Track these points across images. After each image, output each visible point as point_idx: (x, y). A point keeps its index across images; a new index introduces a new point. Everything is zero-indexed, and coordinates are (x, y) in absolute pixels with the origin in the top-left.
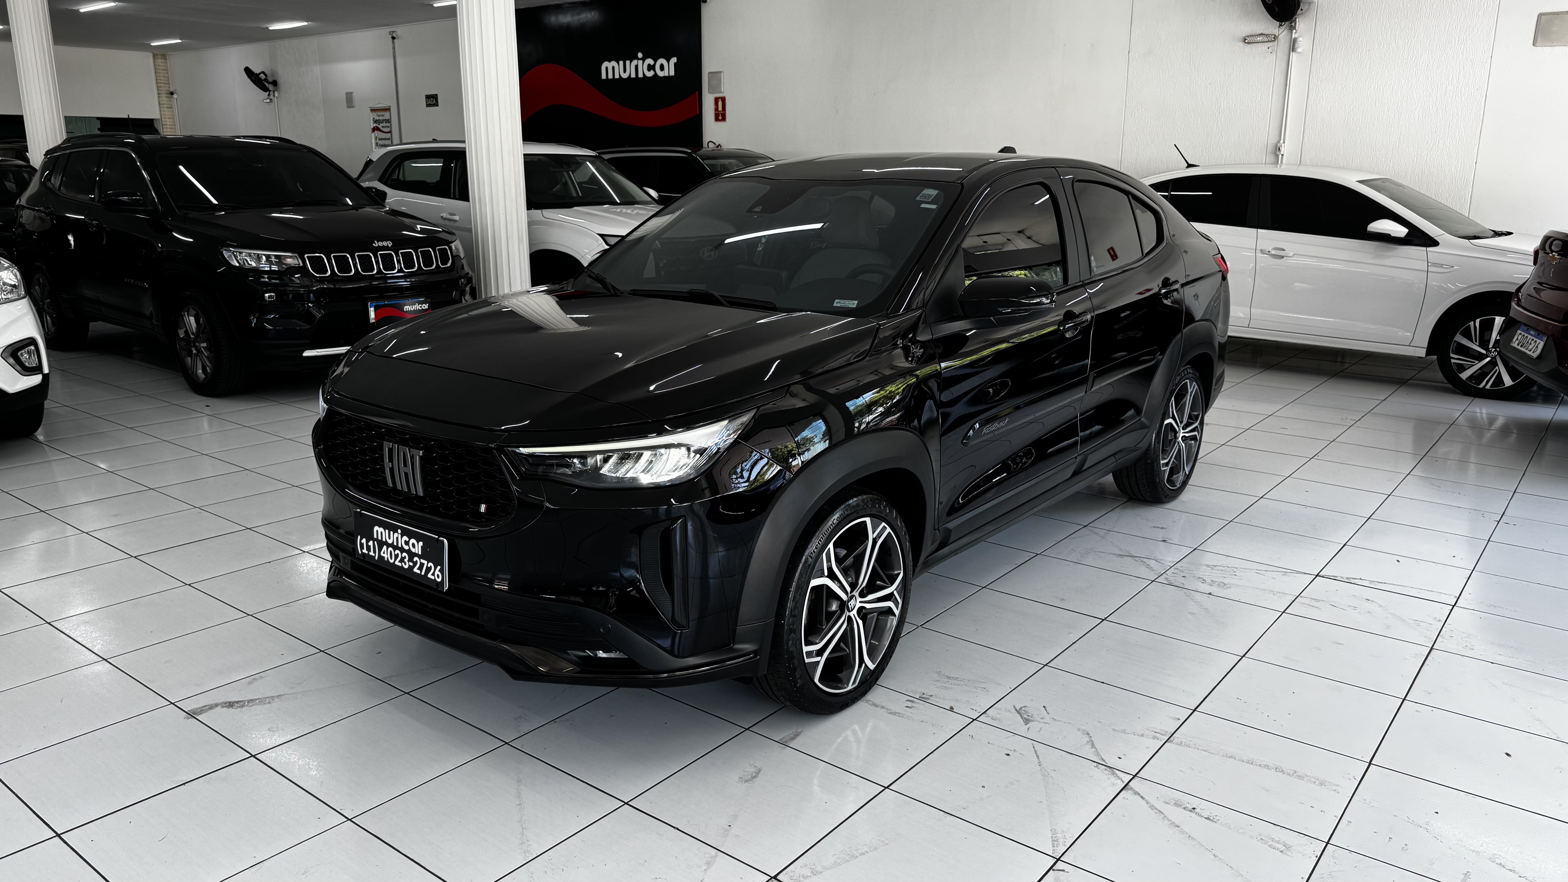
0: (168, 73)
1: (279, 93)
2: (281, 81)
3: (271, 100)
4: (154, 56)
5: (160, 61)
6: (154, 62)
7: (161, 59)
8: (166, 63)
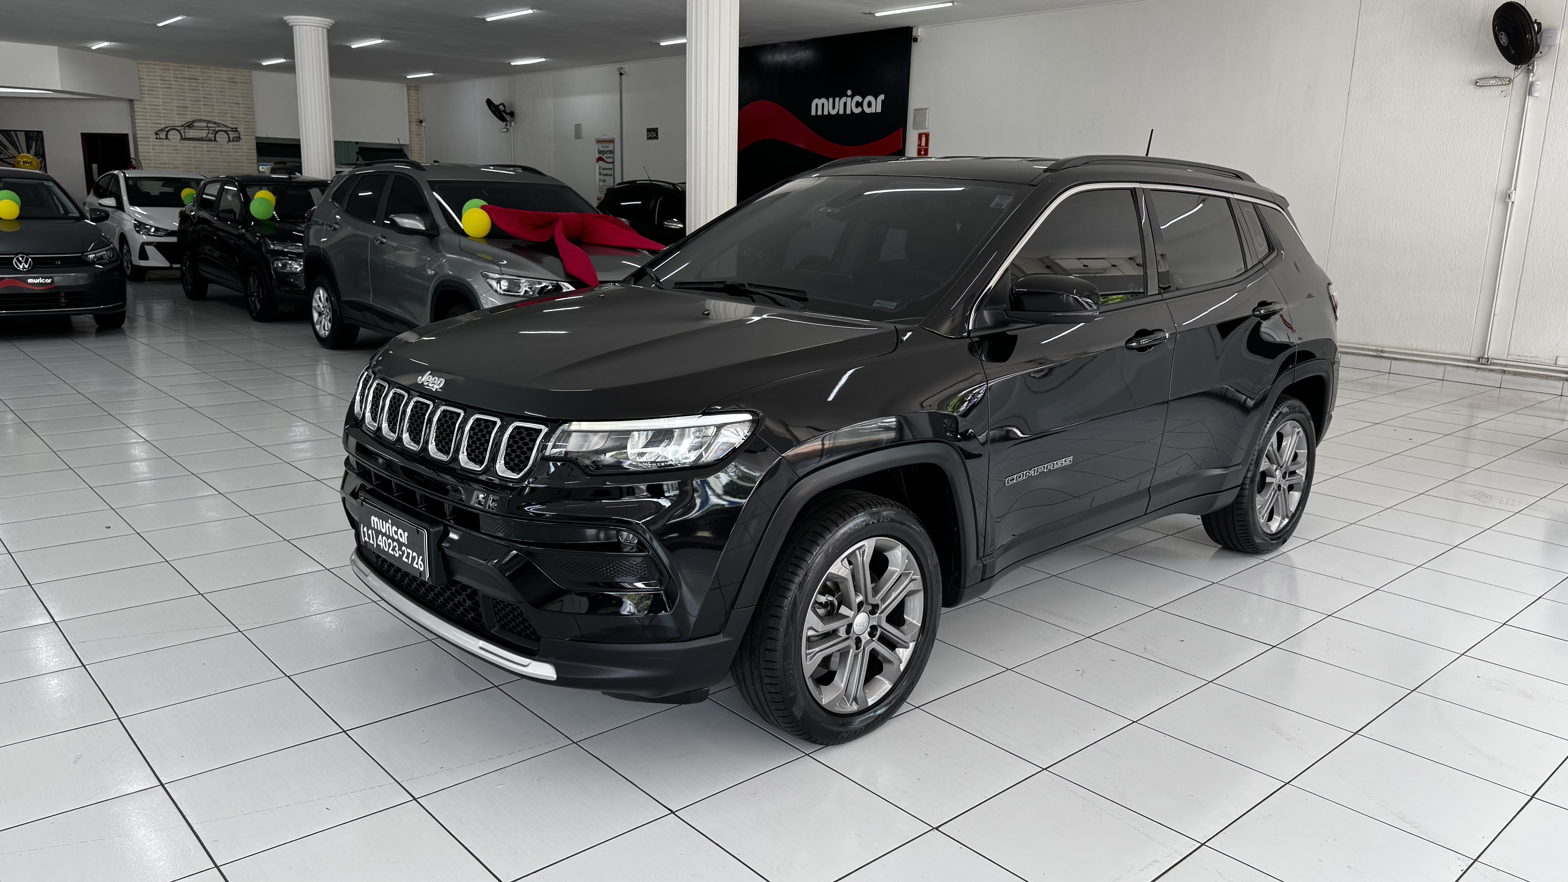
0: (419, 104)
1: (515, 123)
2: (517, 112)
3: (507, 129)
4: (408, 87)
5: (412, 92)
6: (408, 92)
7: (414, 90)
8: (418, 94)
